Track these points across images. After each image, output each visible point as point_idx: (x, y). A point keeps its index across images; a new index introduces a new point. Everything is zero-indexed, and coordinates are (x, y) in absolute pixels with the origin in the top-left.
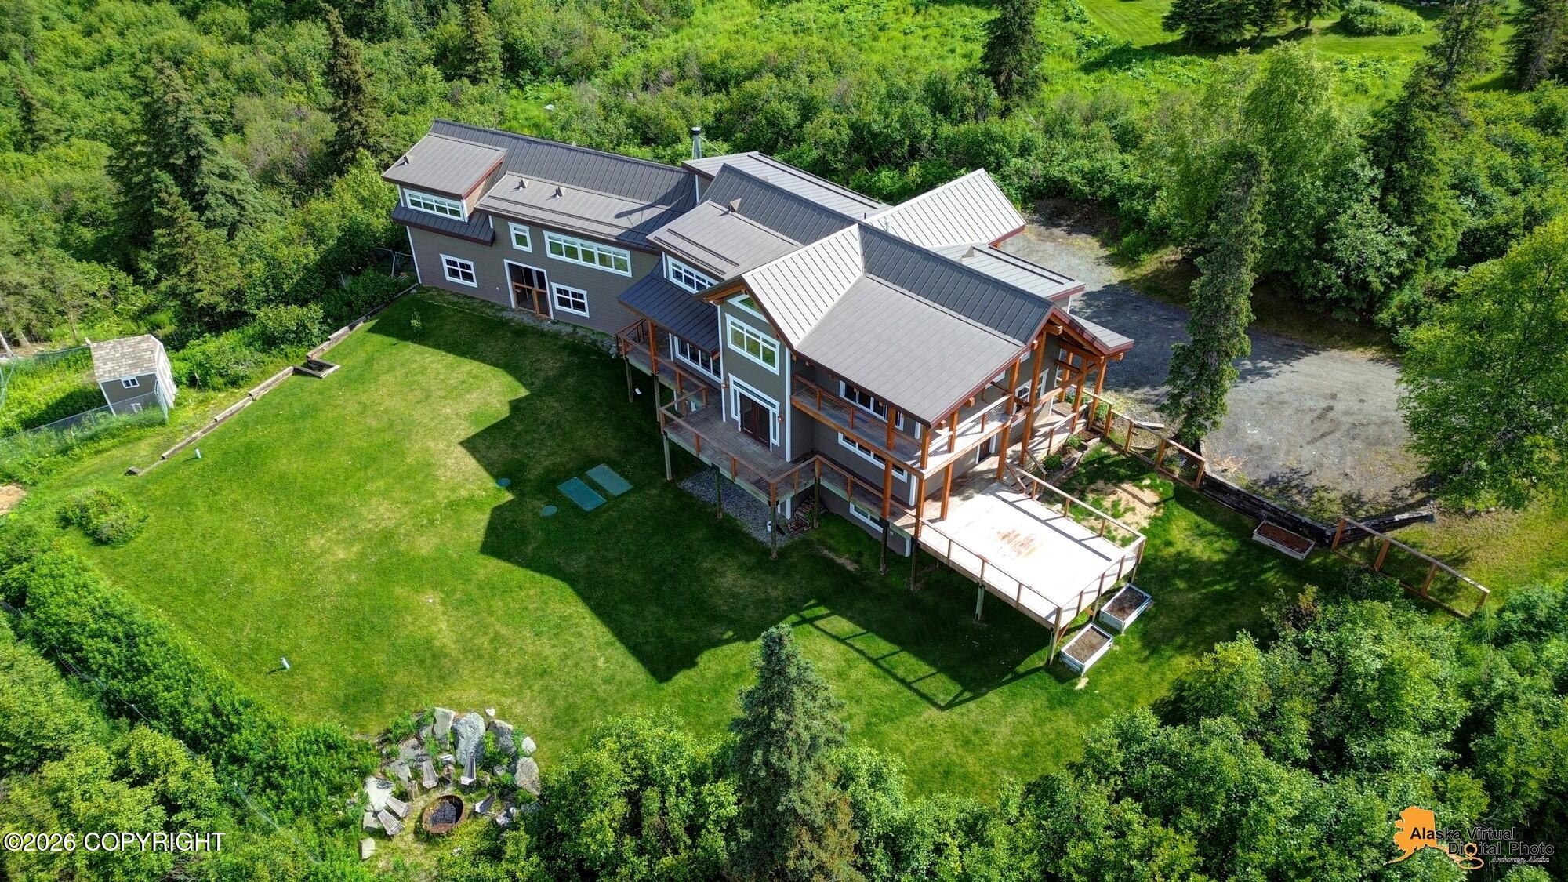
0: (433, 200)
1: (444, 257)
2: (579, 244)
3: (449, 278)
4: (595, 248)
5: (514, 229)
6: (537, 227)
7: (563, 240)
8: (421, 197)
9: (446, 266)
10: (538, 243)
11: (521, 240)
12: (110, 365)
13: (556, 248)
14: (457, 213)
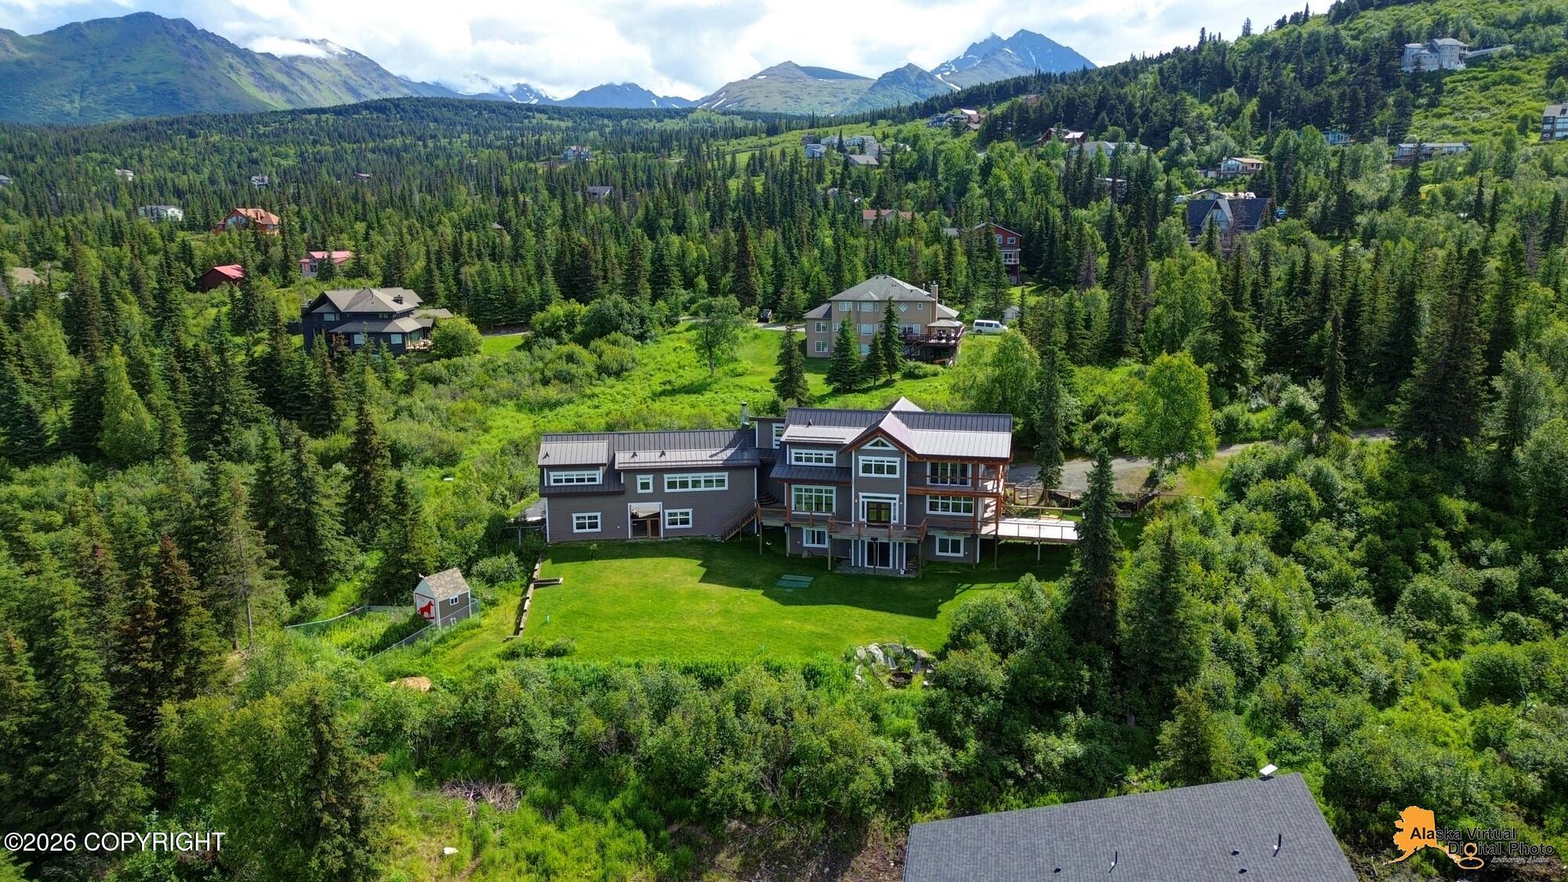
0: (574, 474)
1: (574, 516)
2: (690, 477)
3: (576, 531)
4: (702, 477)
5: (640, 479)
6: (658, 472)
7: (678, 477)
8: (563, 475)
9: (575, 522)
10: (658, 484)
11: (645, 486)
12: (441, 590)
13: (672, 485)
14: (594, 480)
